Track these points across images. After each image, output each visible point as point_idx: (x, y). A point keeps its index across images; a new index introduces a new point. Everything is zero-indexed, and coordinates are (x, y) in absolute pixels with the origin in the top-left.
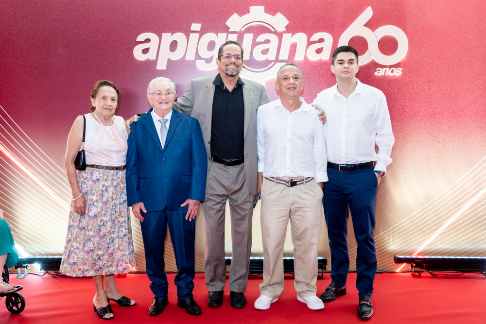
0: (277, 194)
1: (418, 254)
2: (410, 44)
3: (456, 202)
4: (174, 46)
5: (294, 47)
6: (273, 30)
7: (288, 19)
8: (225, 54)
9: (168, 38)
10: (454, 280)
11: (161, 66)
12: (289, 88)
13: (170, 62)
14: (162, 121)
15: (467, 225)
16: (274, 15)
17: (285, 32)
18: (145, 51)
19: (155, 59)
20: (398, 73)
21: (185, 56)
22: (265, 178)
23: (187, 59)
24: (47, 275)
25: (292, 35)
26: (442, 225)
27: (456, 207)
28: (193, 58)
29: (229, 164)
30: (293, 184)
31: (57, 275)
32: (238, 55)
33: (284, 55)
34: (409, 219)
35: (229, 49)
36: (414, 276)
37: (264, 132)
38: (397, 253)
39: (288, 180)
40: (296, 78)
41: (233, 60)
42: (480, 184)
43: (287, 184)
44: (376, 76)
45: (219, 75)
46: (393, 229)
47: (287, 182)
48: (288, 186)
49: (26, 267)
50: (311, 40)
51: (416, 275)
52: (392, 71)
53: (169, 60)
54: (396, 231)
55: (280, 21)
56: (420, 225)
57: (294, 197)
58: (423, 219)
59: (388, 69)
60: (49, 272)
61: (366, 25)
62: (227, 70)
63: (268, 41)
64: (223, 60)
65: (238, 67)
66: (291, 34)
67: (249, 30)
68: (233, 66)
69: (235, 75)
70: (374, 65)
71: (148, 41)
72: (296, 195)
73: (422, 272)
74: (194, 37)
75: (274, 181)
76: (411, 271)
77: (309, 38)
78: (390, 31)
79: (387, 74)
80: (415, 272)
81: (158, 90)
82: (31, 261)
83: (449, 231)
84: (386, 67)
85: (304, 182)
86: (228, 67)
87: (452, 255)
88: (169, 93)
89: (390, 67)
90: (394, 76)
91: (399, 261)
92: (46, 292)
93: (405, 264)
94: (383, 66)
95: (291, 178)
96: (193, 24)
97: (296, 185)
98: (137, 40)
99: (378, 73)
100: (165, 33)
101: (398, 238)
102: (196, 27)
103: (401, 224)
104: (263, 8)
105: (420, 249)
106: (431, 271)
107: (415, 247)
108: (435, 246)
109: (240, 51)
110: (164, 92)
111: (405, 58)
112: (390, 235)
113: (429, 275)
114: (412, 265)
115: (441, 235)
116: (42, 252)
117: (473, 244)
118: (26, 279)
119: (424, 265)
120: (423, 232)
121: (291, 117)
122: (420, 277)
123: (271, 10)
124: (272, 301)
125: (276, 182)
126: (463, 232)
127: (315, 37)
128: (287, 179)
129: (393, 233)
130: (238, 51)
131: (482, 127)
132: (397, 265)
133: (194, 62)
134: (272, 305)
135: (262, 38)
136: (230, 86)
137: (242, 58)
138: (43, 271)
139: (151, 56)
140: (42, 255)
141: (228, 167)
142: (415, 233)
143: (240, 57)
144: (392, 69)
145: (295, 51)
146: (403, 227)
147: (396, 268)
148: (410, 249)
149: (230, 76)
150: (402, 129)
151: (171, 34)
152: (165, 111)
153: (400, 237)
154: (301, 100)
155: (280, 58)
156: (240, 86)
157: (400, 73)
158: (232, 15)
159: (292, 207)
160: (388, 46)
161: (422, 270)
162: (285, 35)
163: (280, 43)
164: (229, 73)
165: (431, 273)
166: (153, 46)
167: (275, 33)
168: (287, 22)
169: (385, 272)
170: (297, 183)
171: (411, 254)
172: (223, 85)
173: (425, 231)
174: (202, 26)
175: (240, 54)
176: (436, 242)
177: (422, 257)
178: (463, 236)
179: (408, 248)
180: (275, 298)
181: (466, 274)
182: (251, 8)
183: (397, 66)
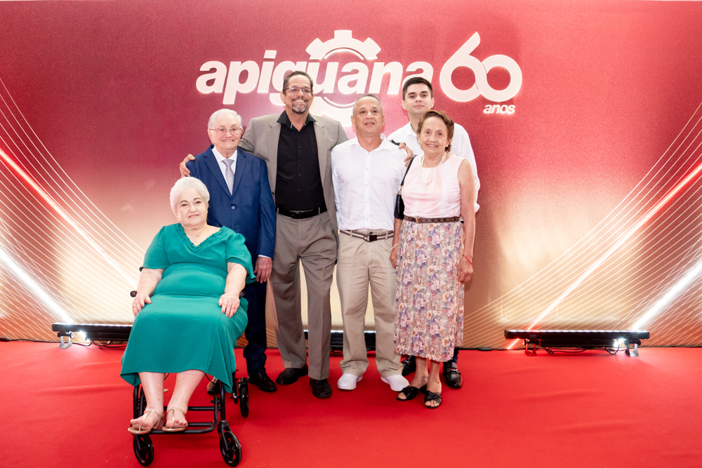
0: (353, 250)
1: (534, 328)
2: (524, 77)
3: (578, 265)
4: (244, 76)
5: (386, 79)
6: (362, 58)
7: (380, 45)
8: (290, 87)
9: (237, 67)
10: (573, 357)
11: (229, 99)
12: (366, 124)
13: (239, 95)
14: (226, 162)
15: (590, 293)
16: (363, 40)
17: (377, 61)
18: (210, 83)
19: (221, 91)
20: (510, 110)
21: (257, 88)
22: (341, 231)
23: (259, 91)
24: (93, 346)
25: (385, 65)
26: (561, 293)
27: (578, 272)
28: (266, 91)
29: (296, 217)
30: (373, 238)
31: (104, 346)
32: (306, 87)
33: (375, 88)
34: (523, 286)
35: (295, 81)
36: (527, 354)
37: (339, 177)
38: (509, 327)
39: (366, 234)
40: (375, 112)
41: (301, 93)
42: (605, 245)
43: (365, 238)
44: (484, 115)
45: (285, 112)
46: (504, 298)
47: (365, 236)
48: (366, 240)
49: (70, 335)
50: (407, 70)
51: (530, 353)
52: (504, 109)
53: (238, 93)
54: (508, 301)
55: (370, 48)
56: (536, 294)
57: (373, 254)
58: (539, 286)
59: (498, 106)
60: (95, 342)
61: (473, 54)
62: (293, 105)
63: (355, 72)
64: (289, 94)
65: (307, 101)
66: (384, 63)
67: (333, 59)
68: (300, 101)
69: (304, 112)
70: (483, 102)
71: (213, 70)
72: (376, 252)
73: (537, 349)
74: (268, 66)
75: (349, 235)
76: (524, 349)
77: (405, 68)
78: (500, 61)
79: (497, 112)
80: (529, 349)
81: (222, 126)
82: (76, 328)
83: (569, 300)
84: (496, 103)
85: (386, 237)
86: (295, 103)
87: (572, 328)
88: (234, 130)
89: (501, 104)
90: (506, 115)
91: (510, 336)
92: (90, 364)
93: (518, 339)
94: (492, 103)
95: (370, 231)
96: (266, 51)
97: (376, 240)
98: (201, 70)
99: (487, 110)
100: (234, 61)
101: (510, 309)
102: (270, 54)
103: (514, 292)
104: (350, 32)
105: (536, 322)
106: (547, 348)
107: (529, 320)
108: (553, 318)
109: (309, 83)
110: (228, 128)
111: (519, 94)
112: (500, 305)
113: (546, 352)
114: (525, 341)
115: (560, 305)
116: (88, 319)
117: (588, 315)
118: (69, 349)
119: (540, 340)
120: (539, 302)
121: (370, 158)
122: (534, 354)
123: (360, 35)
124: (357, 379)
125: (353, 236)
126: (585, 301)
127: (413, 67)
128: (366, 232)
129: (504, 303)
130: (307, 83)
131: (607, 177)
132: (508, 341)
133: (268, 95)
134: (358, 383)
135: (348, 67)
136: (298, 125)
137: (312, 91)
138: (89, 341)
139: (216, 89)
140: (88, 322)
141: (296, 220)
142: (530, 302)
143: (310, 90)
144: (504, 106)
145: (388, 83)
146: (516, 295)
147: (507, 344)
148: (523, 322)
149: (297, 113)
150: (516, 177)
151: (240, 62)
152: (230, 151)
153: (512, 307)
154: (382, 138)
155: (370, 92)
156: (310, 123)
157: (513, 111)
158: (313, 40)
159: (370, 266)
160: (498, 79)
161: (537, 347)
162: (376, 64)
163: (370, 74)
164: (296, 110)
165: (547, 350)
166: (219, 77)
167: (365, 61)
168: (378, 49)
169: (493, 349)
170: (378, 238)
171: (525, 328)
172: (290, 123)
173: (542, 301)
174: (277, 53)
175: (309, 86)
176: (554, 313)
177: (538, 331)
178: (585, 307)
179: (522, 321)
180: (359, 377)
181: (587, 351)
182: (335, 32)
183: (509, 102)
